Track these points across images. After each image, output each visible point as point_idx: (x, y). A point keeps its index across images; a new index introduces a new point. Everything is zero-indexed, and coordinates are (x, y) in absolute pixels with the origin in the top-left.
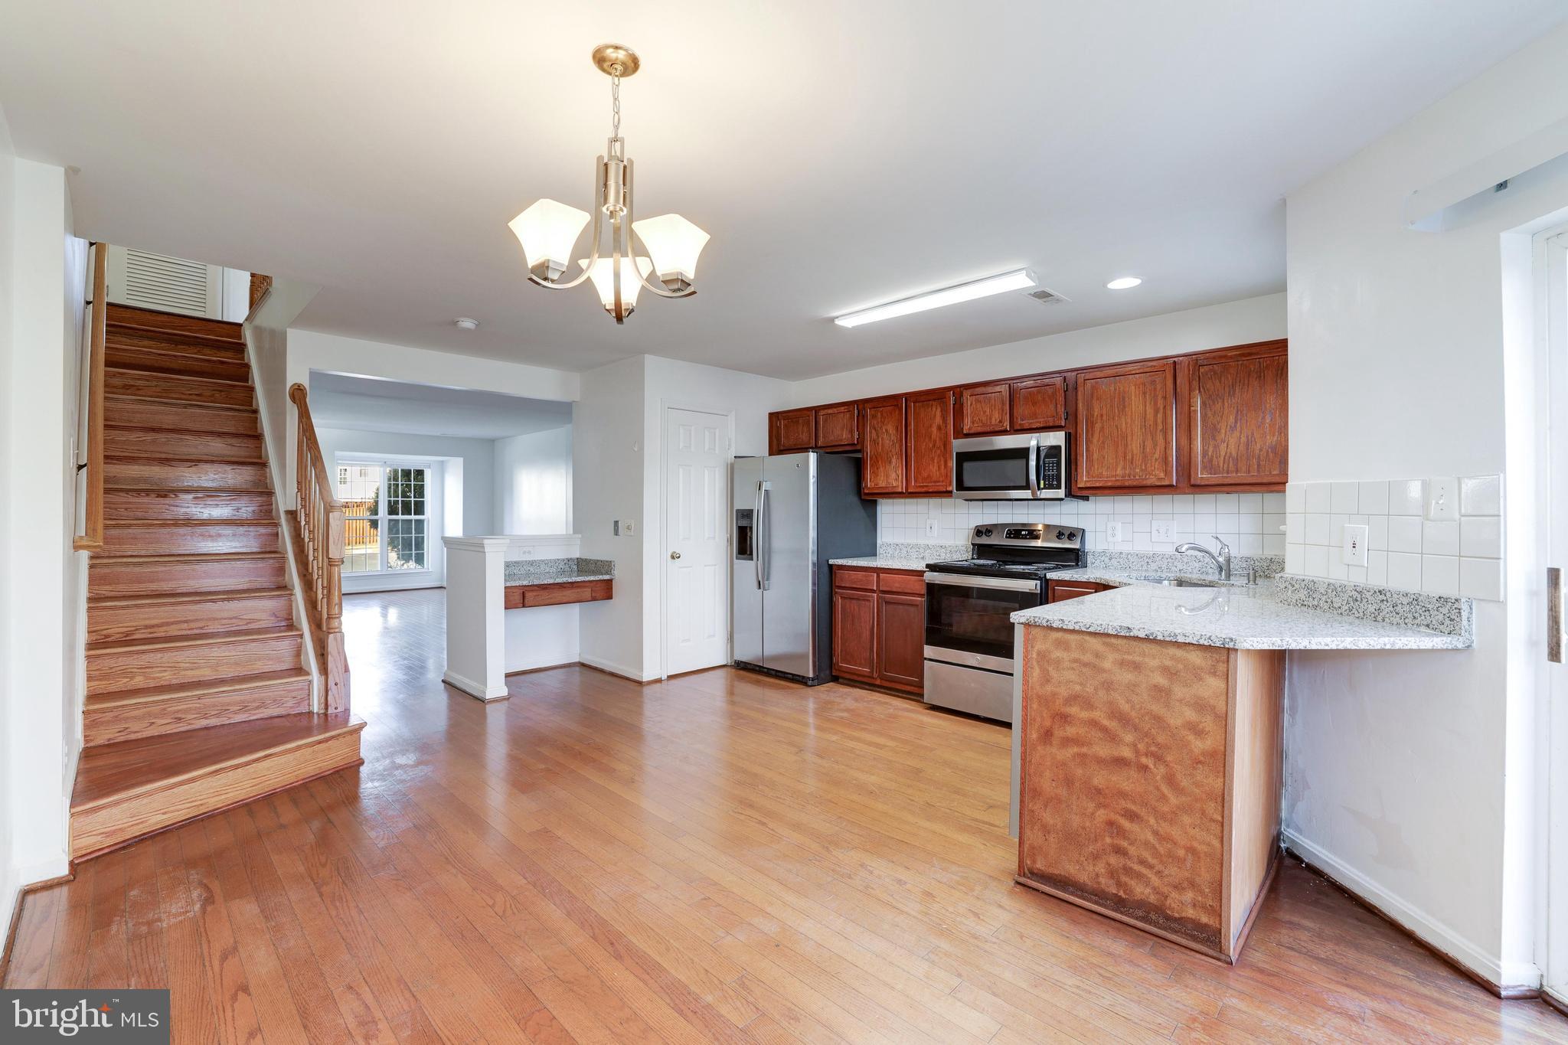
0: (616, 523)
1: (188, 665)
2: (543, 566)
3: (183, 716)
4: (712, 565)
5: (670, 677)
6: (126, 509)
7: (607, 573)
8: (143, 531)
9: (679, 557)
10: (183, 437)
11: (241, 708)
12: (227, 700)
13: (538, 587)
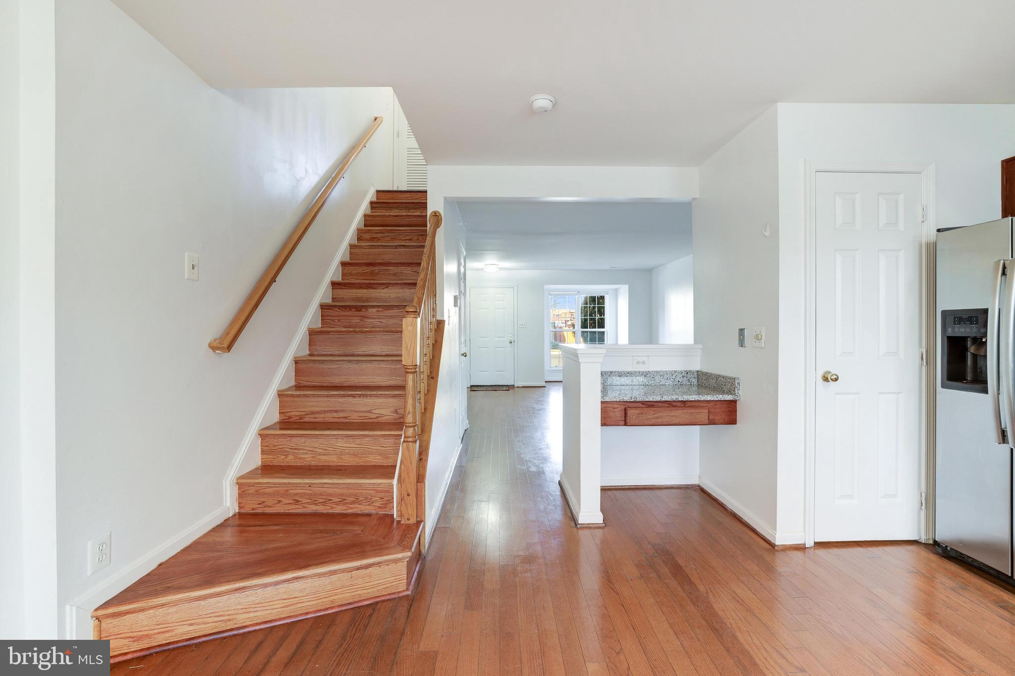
0: (742, 331)
1: (321, 451)
2: (658, 378)
3: (300, 500)
4: (894, 393)
5: (819, 545)
6: (339, 320)
7: (729, 392)
8: (337, 336)
9: (836, 380)
10: (388, 268)
11: (341, 500)
12: (330, 491)
13: (643, 404)
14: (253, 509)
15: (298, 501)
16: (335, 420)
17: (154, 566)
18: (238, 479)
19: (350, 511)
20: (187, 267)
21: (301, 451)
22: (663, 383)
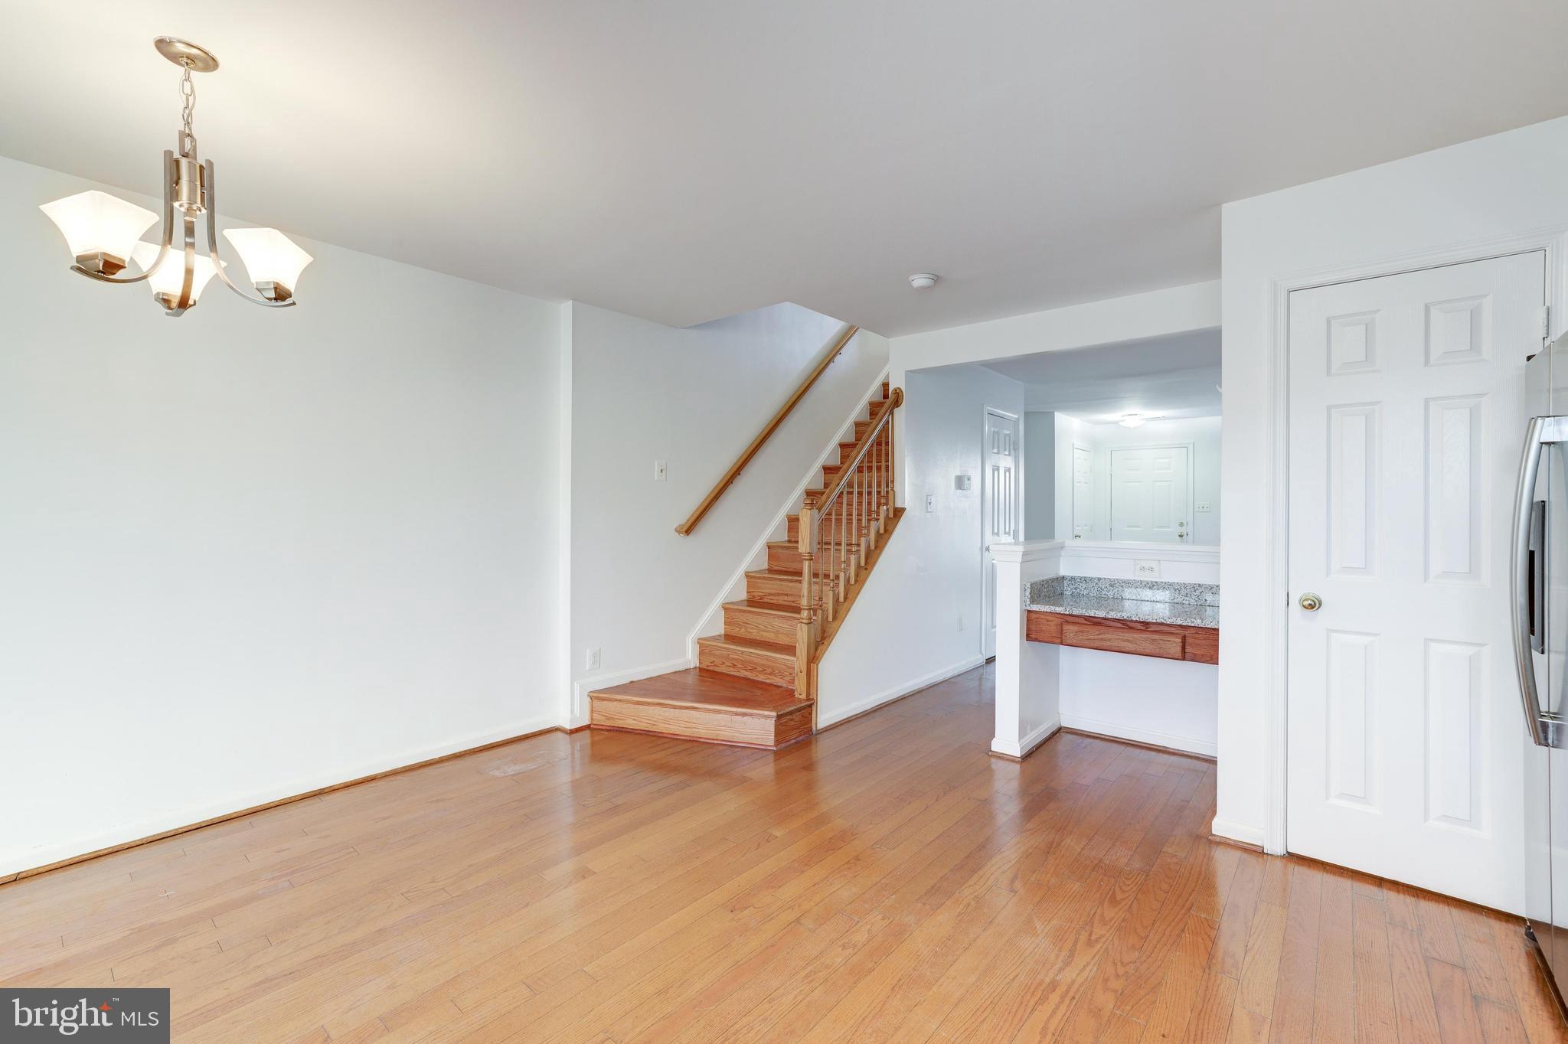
12: (756, 660)
13: (1086, 620)
14: (708, 666)
15: (735, 665)
16: (786, 603)
17: (627, 681)
18: (698, 639)
19: (768, 681)
20: (657, 469)
21: (750, 626)
22: (1179, 600)
